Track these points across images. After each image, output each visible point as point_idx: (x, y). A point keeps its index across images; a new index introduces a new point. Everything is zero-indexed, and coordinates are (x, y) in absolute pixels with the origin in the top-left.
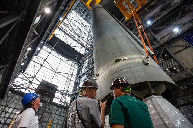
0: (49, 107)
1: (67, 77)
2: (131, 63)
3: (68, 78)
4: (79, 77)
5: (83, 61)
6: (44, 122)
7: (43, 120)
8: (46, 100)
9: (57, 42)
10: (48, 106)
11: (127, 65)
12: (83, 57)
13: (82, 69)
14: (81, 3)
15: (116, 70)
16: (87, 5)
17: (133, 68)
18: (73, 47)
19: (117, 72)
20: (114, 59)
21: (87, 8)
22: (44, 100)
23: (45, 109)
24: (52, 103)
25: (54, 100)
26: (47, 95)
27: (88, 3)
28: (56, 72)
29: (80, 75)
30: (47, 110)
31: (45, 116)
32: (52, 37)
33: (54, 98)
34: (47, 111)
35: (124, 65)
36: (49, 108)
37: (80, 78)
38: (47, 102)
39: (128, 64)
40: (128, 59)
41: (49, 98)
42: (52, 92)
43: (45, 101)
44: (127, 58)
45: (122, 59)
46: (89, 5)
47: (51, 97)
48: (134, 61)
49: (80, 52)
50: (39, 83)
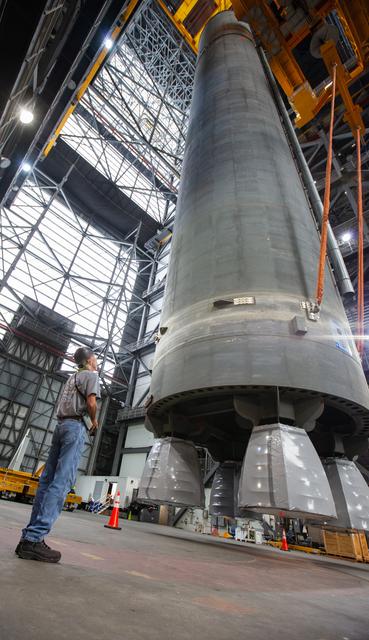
0: (50, 386)
1: (104, 295)
2: (254, 321)
3: (106, 300)
4: (145, 300)
5: (160, 247)
6: (37, 428)
7: (35, 423)
8: (41, 365)
9: (70, 165)
10: (45, 384)
11: (242, 323)
12: (158, 232)
13: (155, 274)
14: (155, 10)
15: (208, 333)
16: (179, 22)
17: (255, 338)
18: (124, 191)
19: (211, 339)
20: (214, 296)
21: (178, 36)
22: (34, 362)
23: (37, 391)
24: (58, 375)
25: (63, 365)
26: (41, 349)
27: (183, 12)
28: (67, 276)
29: (148, 292)
30: (43, 394)
31: (40, 411)
32: (55, 144)
33: (65, 361)
34: (44, 398)
35: (235, 322)
36: (50, 390)
37: (149, 300)
38: (43, 369)
39: (246, 322)
40: (253, 306)
41: (48, 357)
42: (57, 338)
43: (36, 366)
44: (250, 300)
45: (236, 301)
46: (186, 22)
47: (56, 357)
48: (269, 314)
49: (150, 212)
50: (15, 307)
